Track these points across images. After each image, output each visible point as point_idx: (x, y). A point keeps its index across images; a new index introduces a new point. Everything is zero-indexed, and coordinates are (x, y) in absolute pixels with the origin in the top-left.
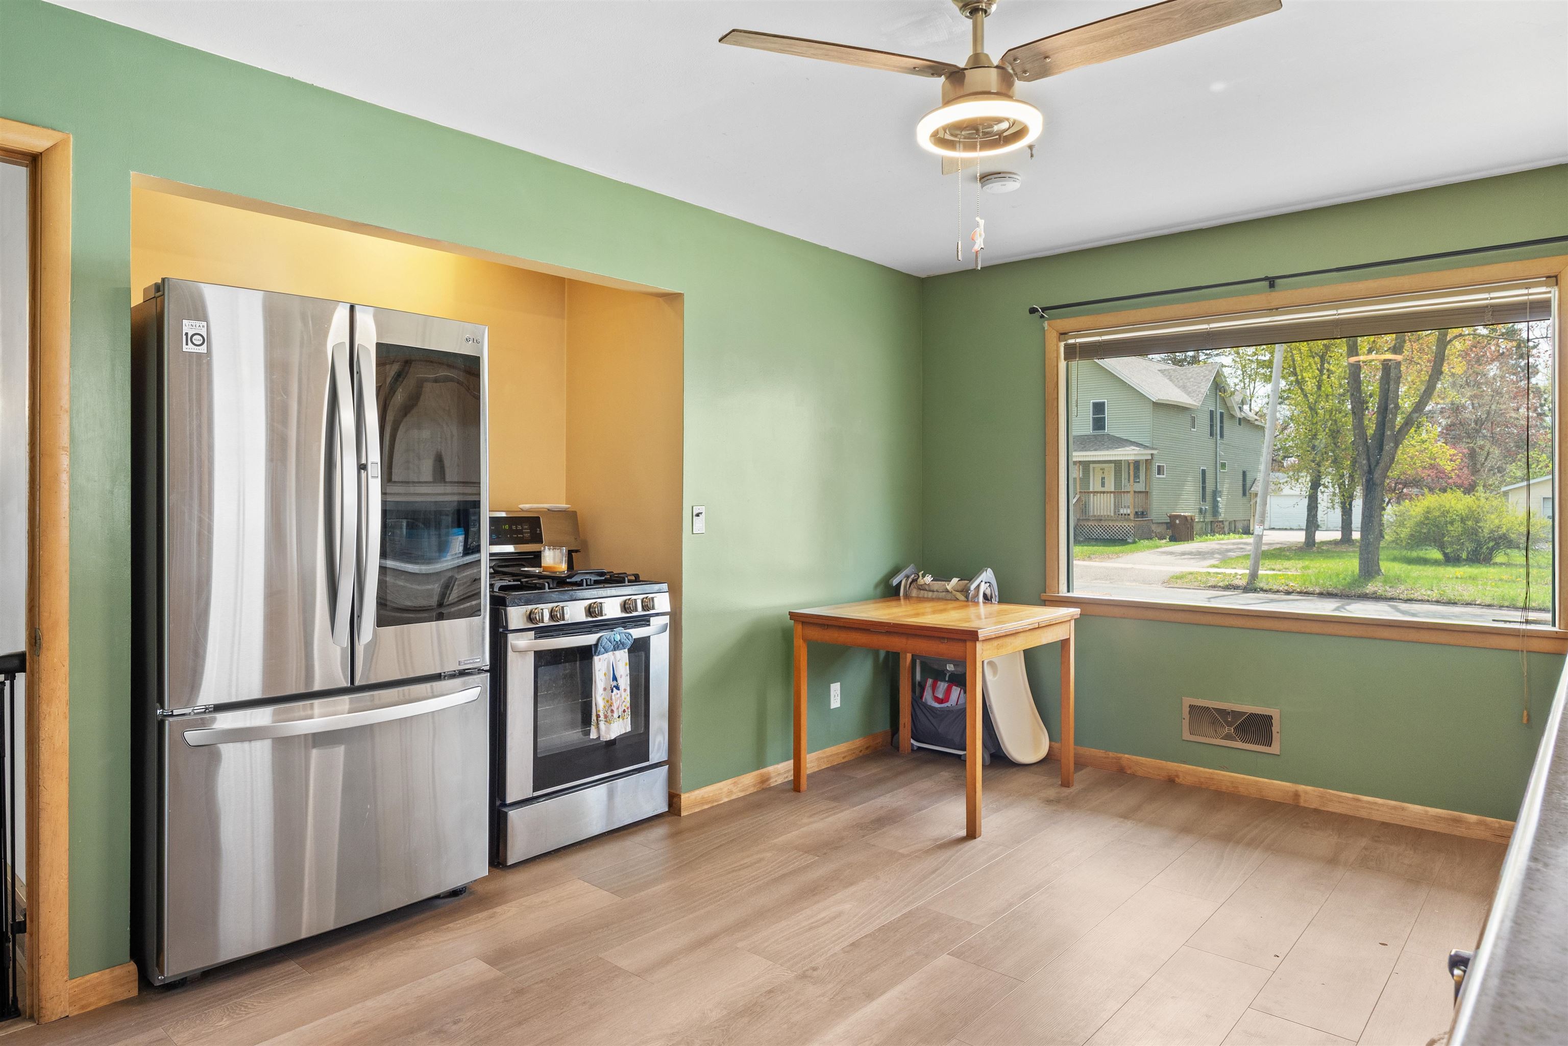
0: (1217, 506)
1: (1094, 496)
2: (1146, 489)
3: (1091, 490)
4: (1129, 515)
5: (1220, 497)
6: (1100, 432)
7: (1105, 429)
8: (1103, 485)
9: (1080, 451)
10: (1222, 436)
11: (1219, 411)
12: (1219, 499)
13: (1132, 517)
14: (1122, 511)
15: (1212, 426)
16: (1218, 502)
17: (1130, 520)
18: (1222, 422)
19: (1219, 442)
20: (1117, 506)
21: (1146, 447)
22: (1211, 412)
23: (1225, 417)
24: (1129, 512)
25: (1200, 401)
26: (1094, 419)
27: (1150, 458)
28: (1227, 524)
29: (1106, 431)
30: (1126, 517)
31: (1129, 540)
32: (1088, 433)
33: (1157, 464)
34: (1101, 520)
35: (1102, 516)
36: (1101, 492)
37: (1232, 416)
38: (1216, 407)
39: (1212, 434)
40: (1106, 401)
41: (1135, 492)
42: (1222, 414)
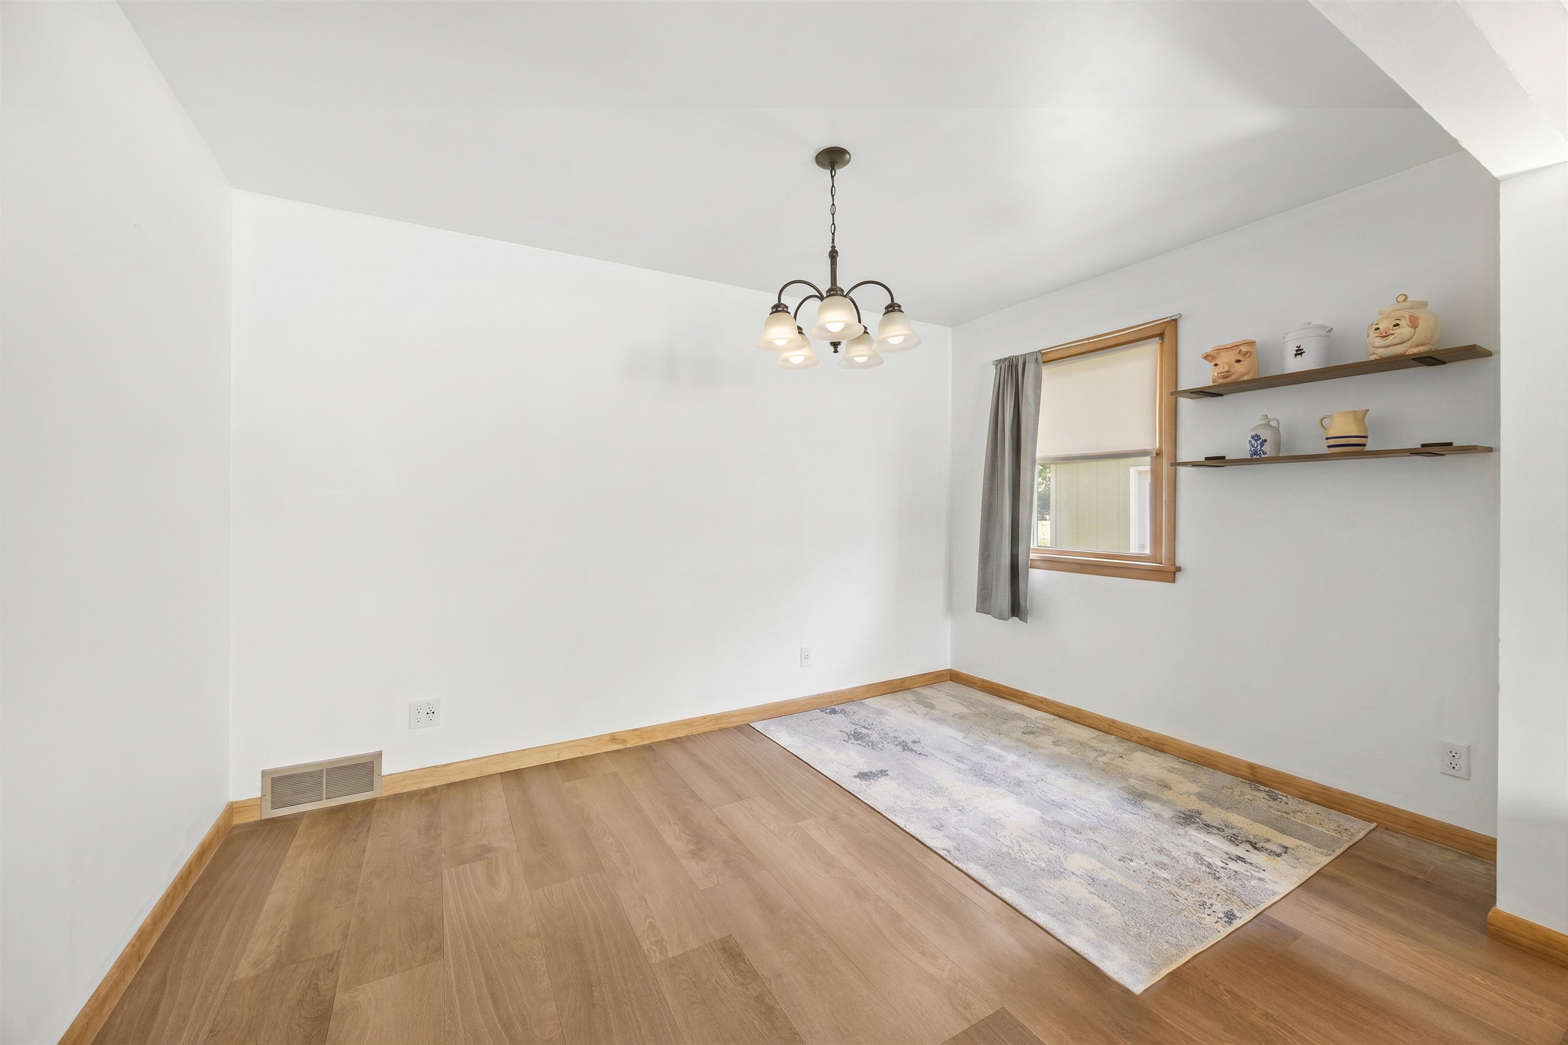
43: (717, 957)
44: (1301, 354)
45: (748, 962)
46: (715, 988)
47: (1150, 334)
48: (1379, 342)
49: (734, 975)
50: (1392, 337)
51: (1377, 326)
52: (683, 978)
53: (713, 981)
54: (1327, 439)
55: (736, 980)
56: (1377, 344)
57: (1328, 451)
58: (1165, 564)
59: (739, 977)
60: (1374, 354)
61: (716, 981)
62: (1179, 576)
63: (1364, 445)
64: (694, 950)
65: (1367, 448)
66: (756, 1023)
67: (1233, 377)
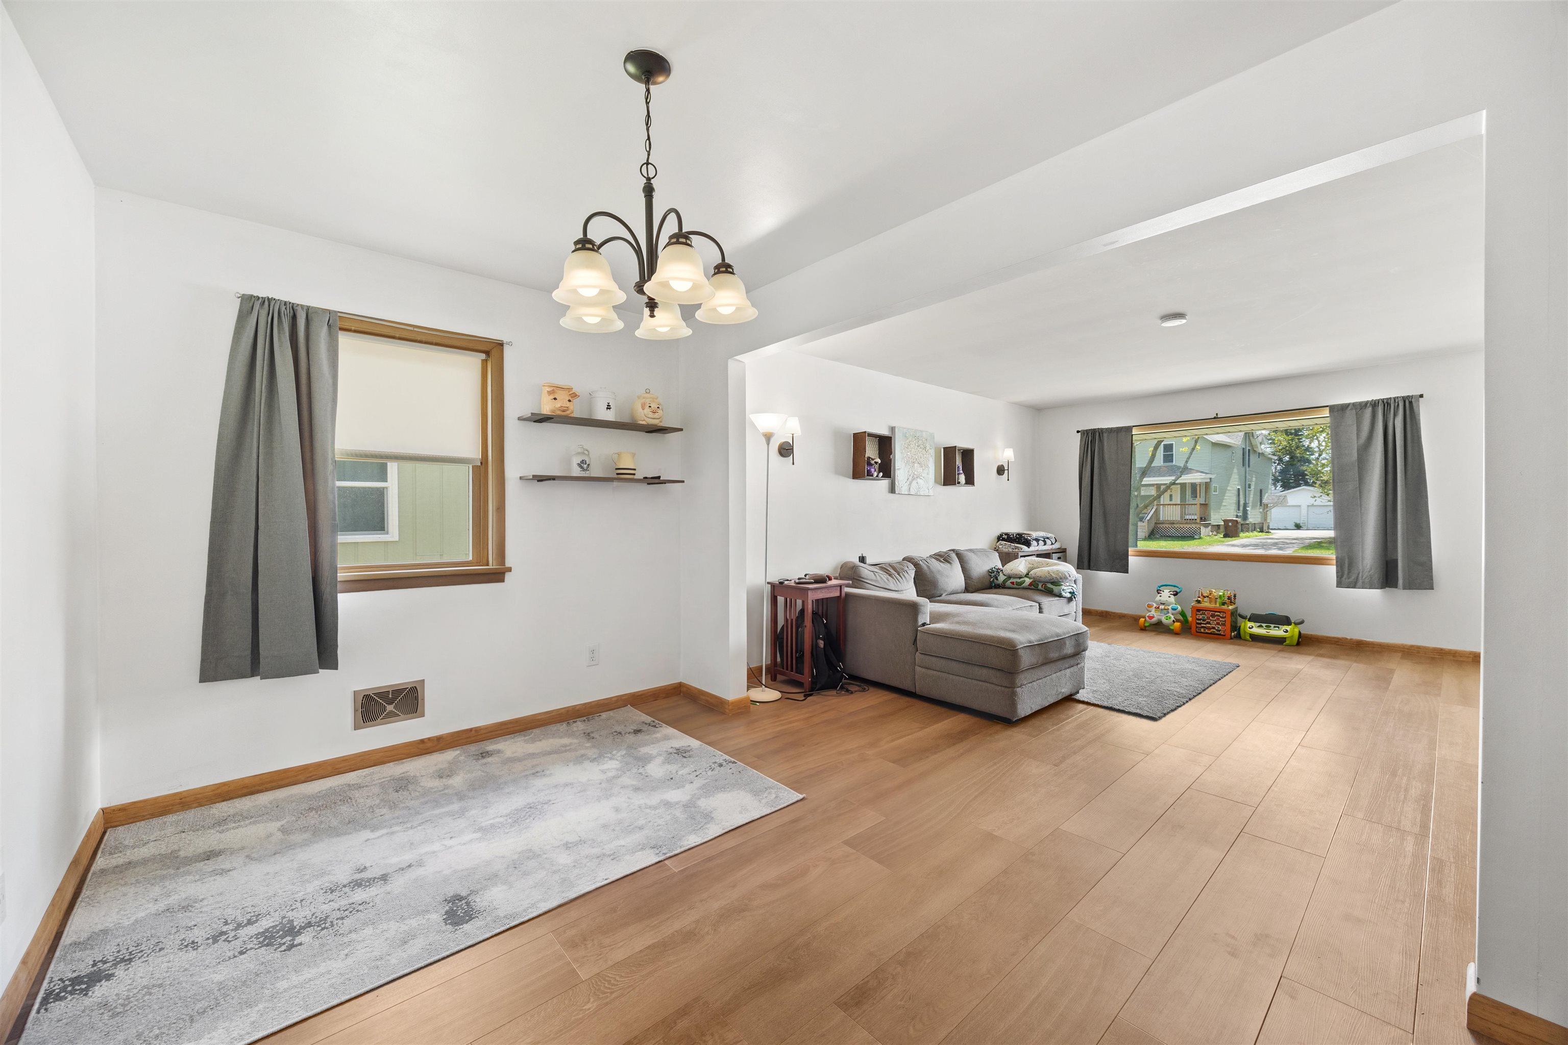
0: (1247, 513)
1: (1163, 507)
2: (1205, 502)
3: (1162, 503)
4: (1196, 520)
5: (1248, 507)
6: (1170, 464)
7: (1173, 462)
8: (1171, 500)
9: (1157, 477)
10: (1249, 466)
11: (1248, 448)
12: (1248, 509)
13: (1198, 521)
14: (1187, 517)
15: (1243, 458)
16: (1247, 510)
17: (1197, 523)
18: (1249, 456)
19: (1247, 469)
20: (1182, 514)
21: (1206, 473)
22: (1243, 449)
23: (1251, 452)
24: (1196, 518)
25: (1239, 441)
26: (1164, 455)
27: (1209, 481)
28: (1250, 525)
29: (1174, 463)
30: (1194, 521)
31: (1196, 537)
32: (1160, 465)
33: (1213, 485)
34: (1174, 523)
35: (1174, 521)
36: (1169, 505)
37: (1255, 451)
38: (1246, 445)
39: (1243, 465)
40: (1174, 443)
41: (1200, 504)
42: (1249, 450)
43: (871, 1007)
44: (610, 409)
45: (866, 980)
46: (910, 999)
47: (477, 348)
48: (651, 415)
49: (887, 987)
50: (657, 414)
51: (650, 405)
52: (911, 1031)
53: (902, 1003)
54: (617, 469)
55: (891, 985)
56: (650, 416)
57: (616, 476)
58: (492, 565)
59: (886, 983)
60: (644, 420)
61: (901, 1000)
62: (508, 576)
63: (634, 474)
64: (871, 1032)
65: (635, 477)
66: (928, 961)
67: (568, 412)
